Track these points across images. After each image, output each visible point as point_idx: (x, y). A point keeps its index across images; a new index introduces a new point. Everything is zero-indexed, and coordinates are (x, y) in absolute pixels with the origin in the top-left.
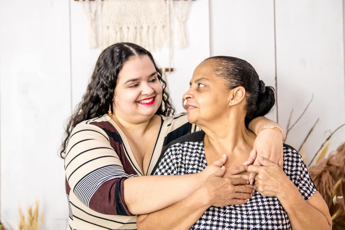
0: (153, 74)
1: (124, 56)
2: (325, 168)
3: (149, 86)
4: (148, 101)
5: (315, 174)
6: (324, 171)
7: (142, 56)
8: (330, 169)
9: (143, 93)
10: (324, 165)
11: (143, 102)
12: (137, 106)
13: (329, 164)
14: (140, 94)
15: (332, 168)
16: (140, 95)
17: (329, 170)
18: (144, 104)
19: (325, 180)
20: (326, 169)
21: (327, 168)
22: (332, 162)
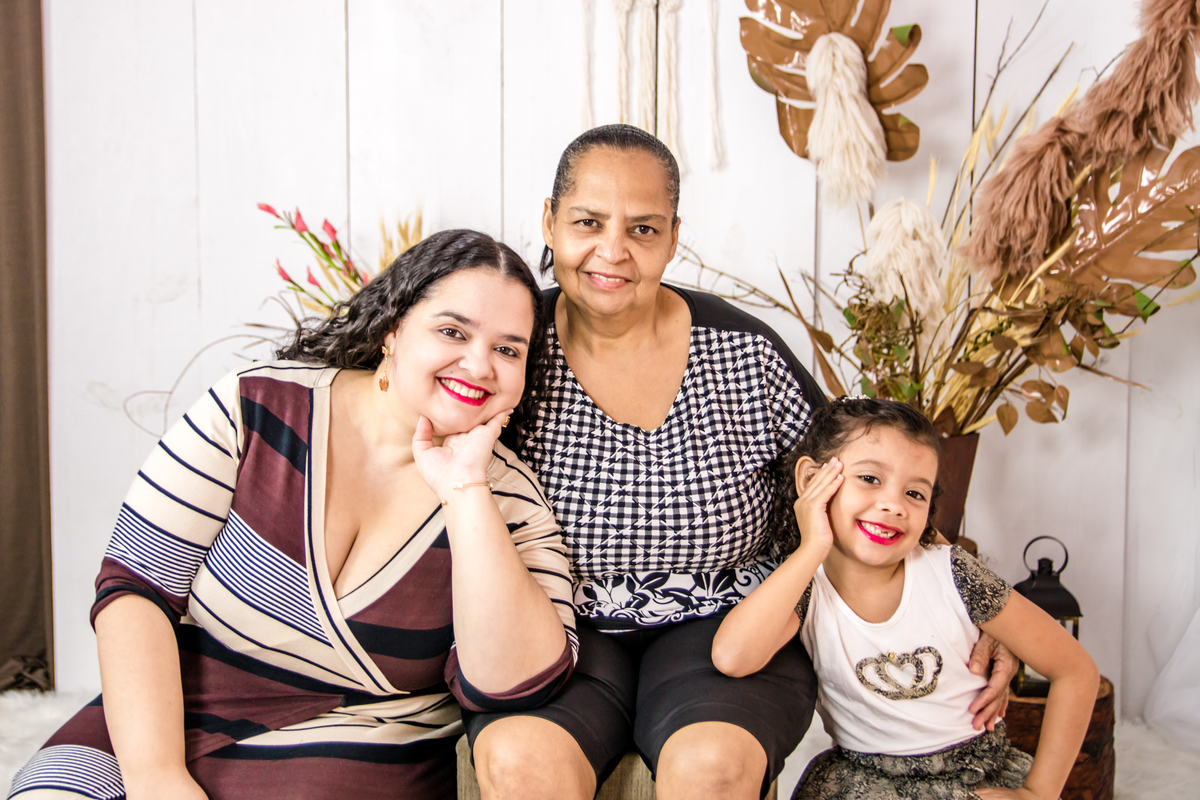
0: (516, 339)
1: (471, 256)
2: (1053, 138)
3: (488, 358)
4: (464, 391)
5: (1030, 151)
6: (1051, 144)
7: (513, 279)
8: (1063, 140)
9: (462, 364)
10: (1051, 130)
11: (452, 385)
12: (433, 390)
13: (1061, 129)
14: (456, 362)
15: (1069, 138)
16: (454, 366)
17: (1061, 143)
18: (451, 392)
19: (1050, 165)
20: (1056, 139)
21: (1059, 137)
22: (1069, 126)
